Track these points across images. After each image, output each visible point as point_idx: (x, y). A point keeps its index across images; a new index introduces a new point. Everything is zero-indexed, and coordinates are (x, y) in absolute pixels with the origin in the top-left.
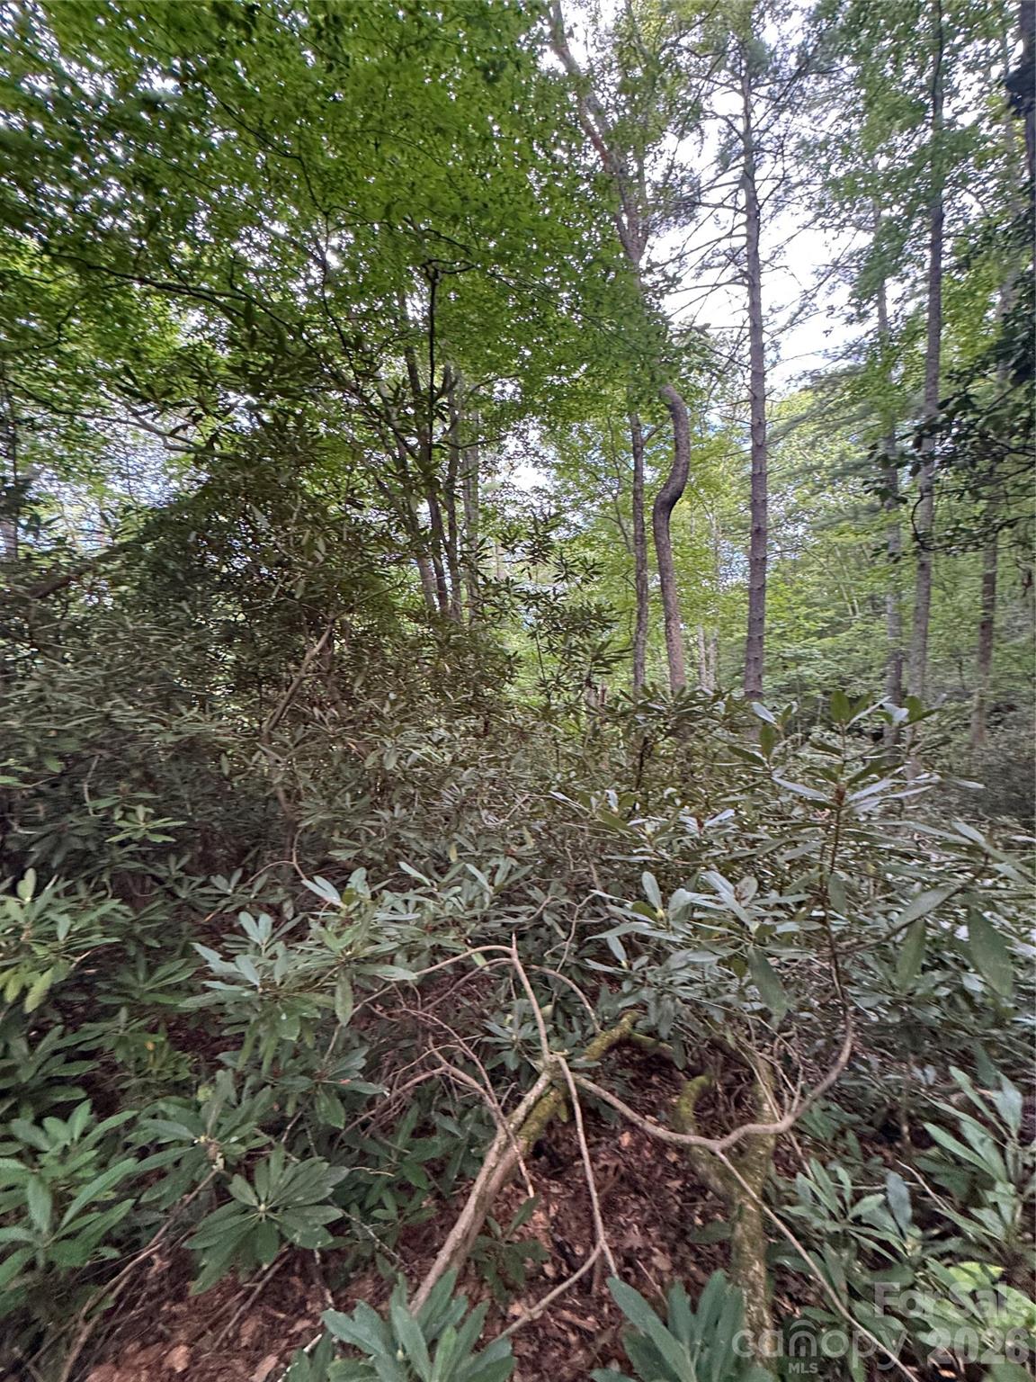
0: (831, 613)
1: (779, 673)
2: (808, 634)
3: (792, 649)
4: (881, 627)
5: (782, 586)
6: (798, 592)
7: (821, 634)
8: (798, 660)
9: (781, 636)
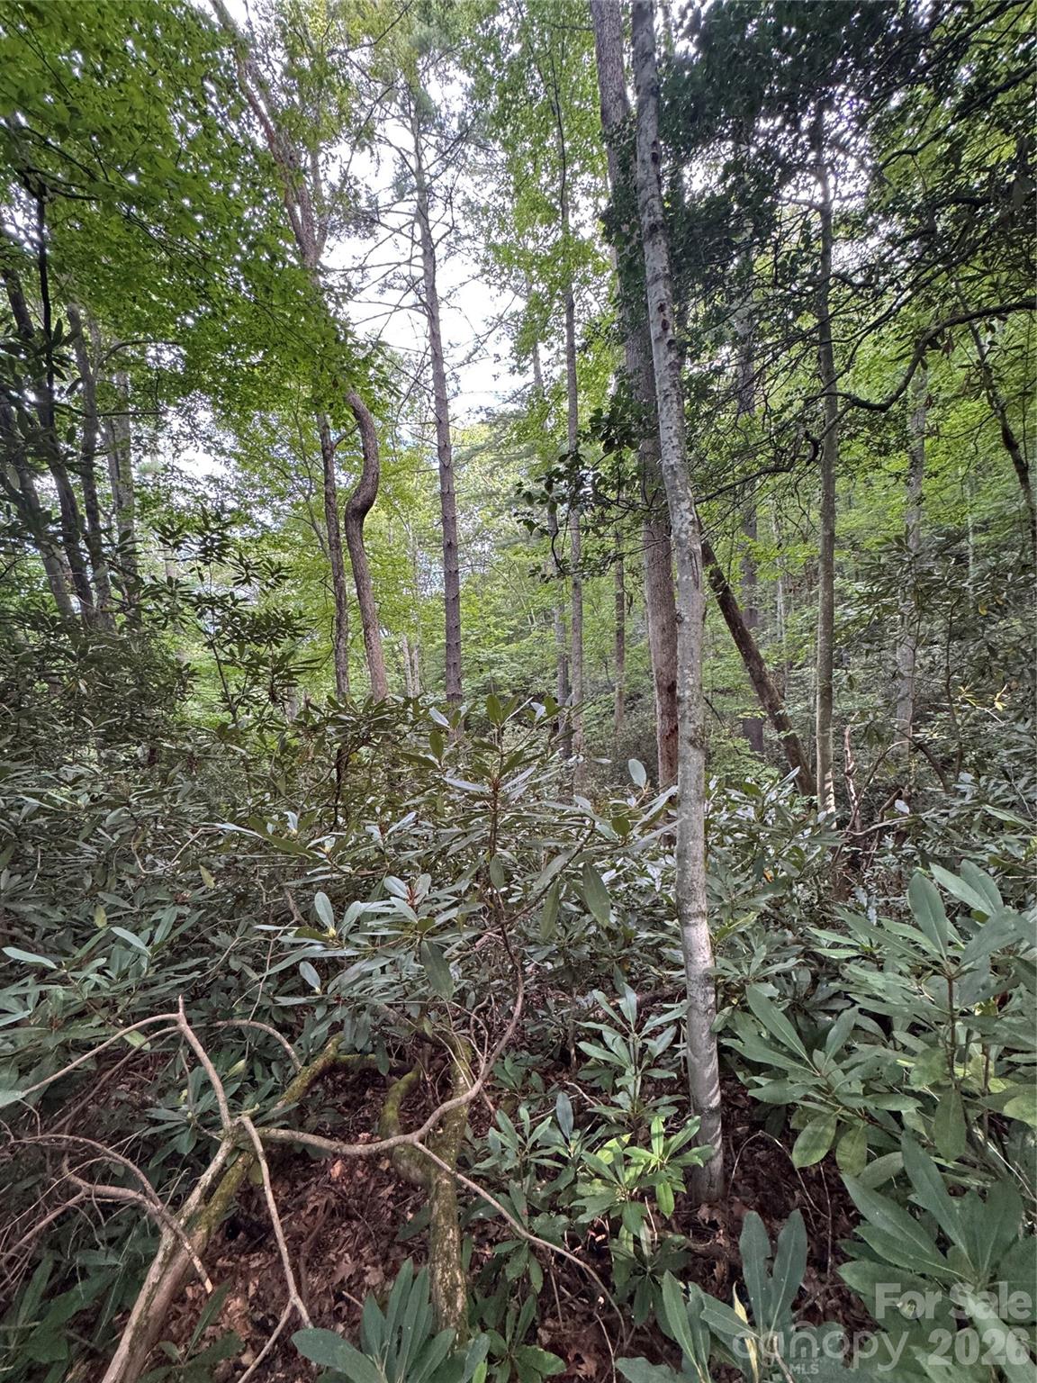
0: (514, 622)
1: (475, 675)
2: (498, 640)
3: (486, 654)
4: (552, 634)
5: (473, 597)
6: (487, 603)
7: (508, 640)
8: (492, 663)
9: (476, 642)
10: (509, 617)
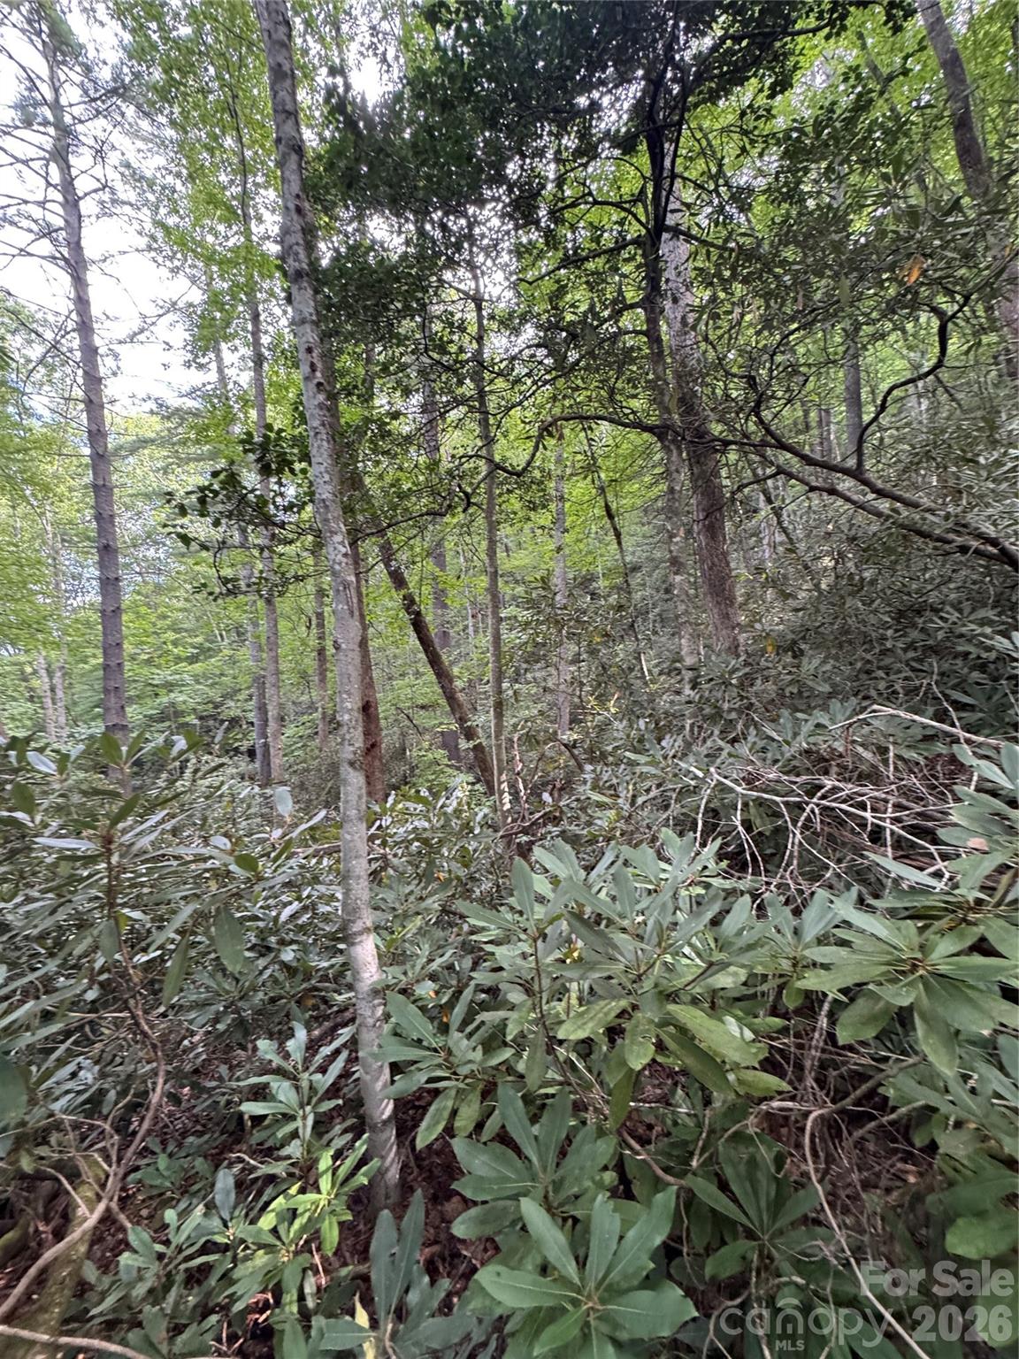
0: (200, 639)
2: (178, 659)
3: (161, 675)
4: (246, 654)
5: (143, 610)
6: (165, 617)
7: (193, 659)
8: (170, 686)
9: (149, 662)
10: (192, 632)
